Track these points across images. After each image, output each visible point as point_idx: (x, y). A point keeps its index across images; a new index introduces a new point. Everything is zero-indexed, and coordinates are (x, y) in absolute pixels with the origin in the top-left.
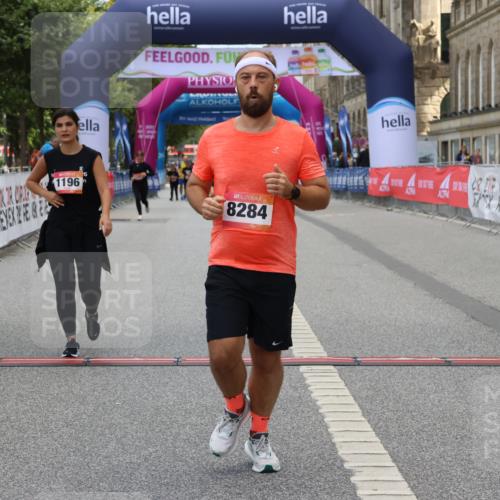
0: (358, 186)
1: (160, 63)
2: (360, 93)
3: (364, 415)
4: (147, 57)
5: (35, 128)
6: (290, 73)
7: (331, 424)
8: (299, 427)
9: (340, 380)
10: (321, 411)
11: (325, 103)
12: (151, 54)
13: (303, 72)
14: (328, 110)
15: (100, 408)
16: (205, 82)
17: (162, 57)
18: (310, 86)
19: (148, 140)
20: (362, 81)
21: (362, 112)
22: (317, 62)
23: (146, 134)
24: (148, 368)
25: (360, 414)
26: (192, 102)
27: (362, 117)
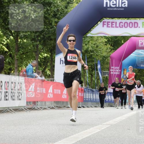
4: (104, 25)
12: (106, 23)
17: (112, 25)
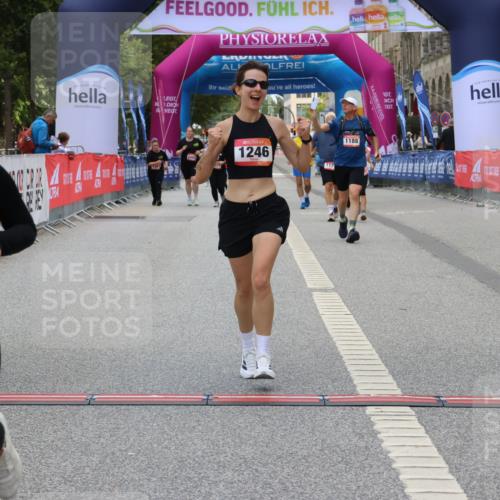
0: (437, 174)
1: (185, 17)
2: (441, 55)
3: (451, 472)
4: (168, 8)
5: (24, 100)
6: (352, 29)
7: (408, 483)
8: (366, 486)
9: (419, 426)
10: (394, 466)
11: (396, 68)
12: (174, 5)
13: (369, 27)
14: (401, 77)
15: (108, 461)
16: (242, 41)
17: (188, 8)
18: (377, 46)
19: (167, 116)
20: (445, 38)
21: (444, 79)
22: (387, 15)
23: (165, 107)
24: (170, 407)
25: (447, 470)
26: (225, 67)
27: (444, 86)
